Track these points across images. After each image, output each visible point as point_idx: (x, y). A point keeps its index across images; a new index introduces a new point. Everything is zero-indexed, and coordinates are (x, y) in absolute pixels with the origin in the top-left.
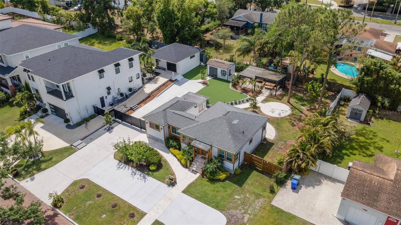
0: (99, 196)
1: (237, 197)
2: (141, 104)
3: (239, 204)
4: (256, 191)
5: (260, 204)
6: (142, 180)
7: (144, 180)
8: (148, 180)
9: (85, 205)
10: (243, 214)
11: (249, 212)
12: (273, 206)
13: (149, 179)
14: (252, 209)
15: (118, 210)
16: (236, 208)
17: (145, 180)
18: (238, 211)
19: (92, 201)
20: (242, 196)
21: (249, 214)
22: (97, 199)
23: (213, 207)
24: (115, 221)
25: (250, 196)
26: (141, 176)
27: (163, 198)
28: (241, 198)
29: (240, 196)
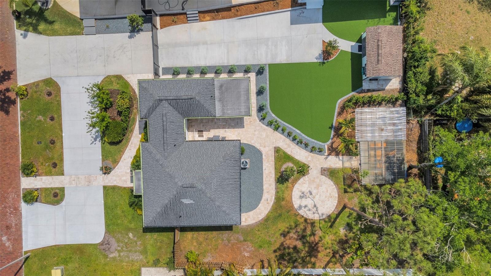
0: (52, 119)
1: (131, 235)
2: (206, 15)
3: (125, 241)
4: (149, 247)
5: (136, 258)
6: (92, 139)
7: (93, 140)
8: (95, 144)
9: (37, 117)
10: (116, 250)
11: (122, 254)
12: (140, 270)
13: (98, 144)
14: (126, 254)
15: (51, 149)
16: (118, 241)
17: (93, 142)
18: (116, 245)
19: (44, 119)
20: (135, 239)
21: (119, 256)
22: (48, 120)
23: (106, 222)
24: (41, 157)
25: (139, 245)
26: (95, 133)
27: (86, 176)
28: (131, 239)
29: (134, 237)
